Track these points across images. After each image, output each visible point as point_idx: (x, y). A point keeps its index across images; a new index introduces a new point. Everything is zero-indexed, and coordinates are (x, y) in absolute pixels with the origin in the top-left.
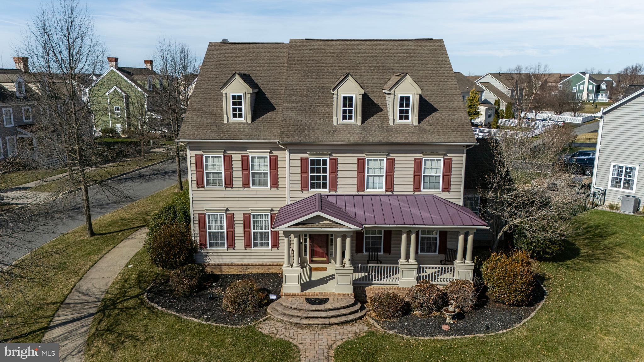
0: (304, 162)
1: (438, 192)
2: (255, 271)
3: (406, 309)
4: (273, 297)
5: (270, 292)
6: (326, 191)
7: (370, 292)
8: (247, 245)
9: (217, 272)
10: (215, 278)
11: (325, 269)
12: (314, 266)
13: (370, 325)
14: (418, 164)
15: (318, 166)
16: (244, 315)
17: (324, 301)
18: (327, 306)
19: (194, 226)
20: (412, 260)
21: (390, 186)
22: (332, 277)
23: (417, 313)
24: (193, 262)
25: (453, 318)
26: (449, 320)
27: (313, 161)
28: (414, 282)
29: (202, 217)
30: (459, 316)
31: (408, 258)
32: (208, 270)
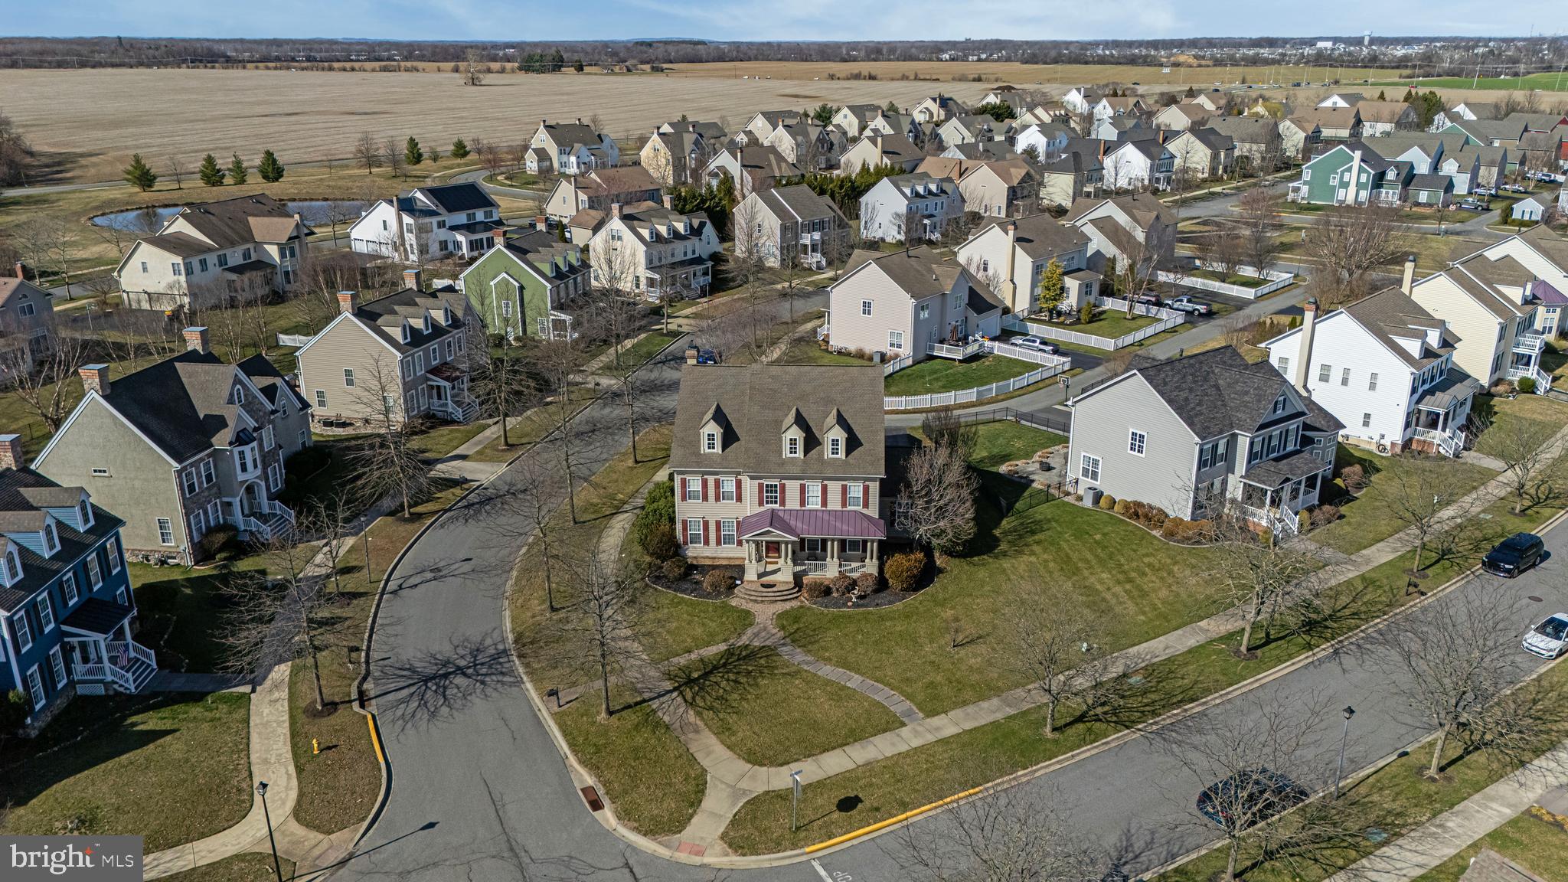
0: (761, 486)
1: (860, 508)
2: (725, 563)
3: (827, 591)
4: (738, 582)
5: (736, 579)
6: (776, 506)
7: (805, 580)
8: (718, 543)
9: (695, 563)
10: (695, 567)
11: (777, 563)
12: (768, 560)
13: (802, 602)
14: (844, 489)
15: (771, 488)
16: (719, 594)
17: (774, 586)
18: (774, 589)
19: (679, 527)
20: (835, 559)
21: (824, 503)
22: (779, 570)
23: (835, 595)
24: (679, 555)
25: (857, 598)
26: (854, 600)
27: (767, 486)
28: (837, 574)
29: (685, 523)
30: (860, 597)
31: (832, 557)
32: (689, 561)
